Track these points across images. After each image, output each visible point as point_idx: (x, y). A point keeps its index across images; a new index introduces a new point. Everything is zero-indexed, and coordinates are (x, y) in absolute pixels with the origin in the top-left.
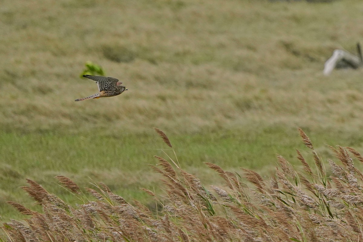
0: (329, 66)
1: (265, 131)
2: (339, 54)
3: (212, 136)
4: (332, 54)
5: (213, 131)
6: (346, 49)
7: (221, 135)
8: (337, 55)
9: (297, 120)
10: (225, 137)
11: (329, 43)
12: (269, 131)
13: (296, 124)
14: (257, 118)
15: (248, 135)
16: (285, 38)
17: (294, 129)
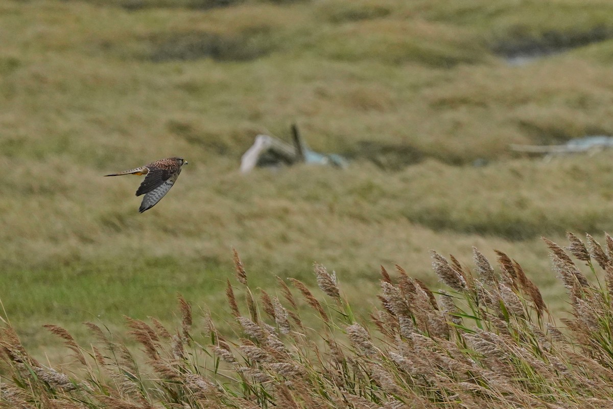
0: (249, 160)
1: (149, 264)
2: (264, 143)
3: (65, 272)
4: (253, 143)
5: (67, 264)
6: (274, 134)
7: (79, 269)
8: (260, 144)
9: (199, 245)
10: (84, 273)
11: (246, 125)
12: (155, 263)
13: (197, 251)
14: (135, 243)
15: (121, 269)
16: (179, 117)
17: (194, 261)
